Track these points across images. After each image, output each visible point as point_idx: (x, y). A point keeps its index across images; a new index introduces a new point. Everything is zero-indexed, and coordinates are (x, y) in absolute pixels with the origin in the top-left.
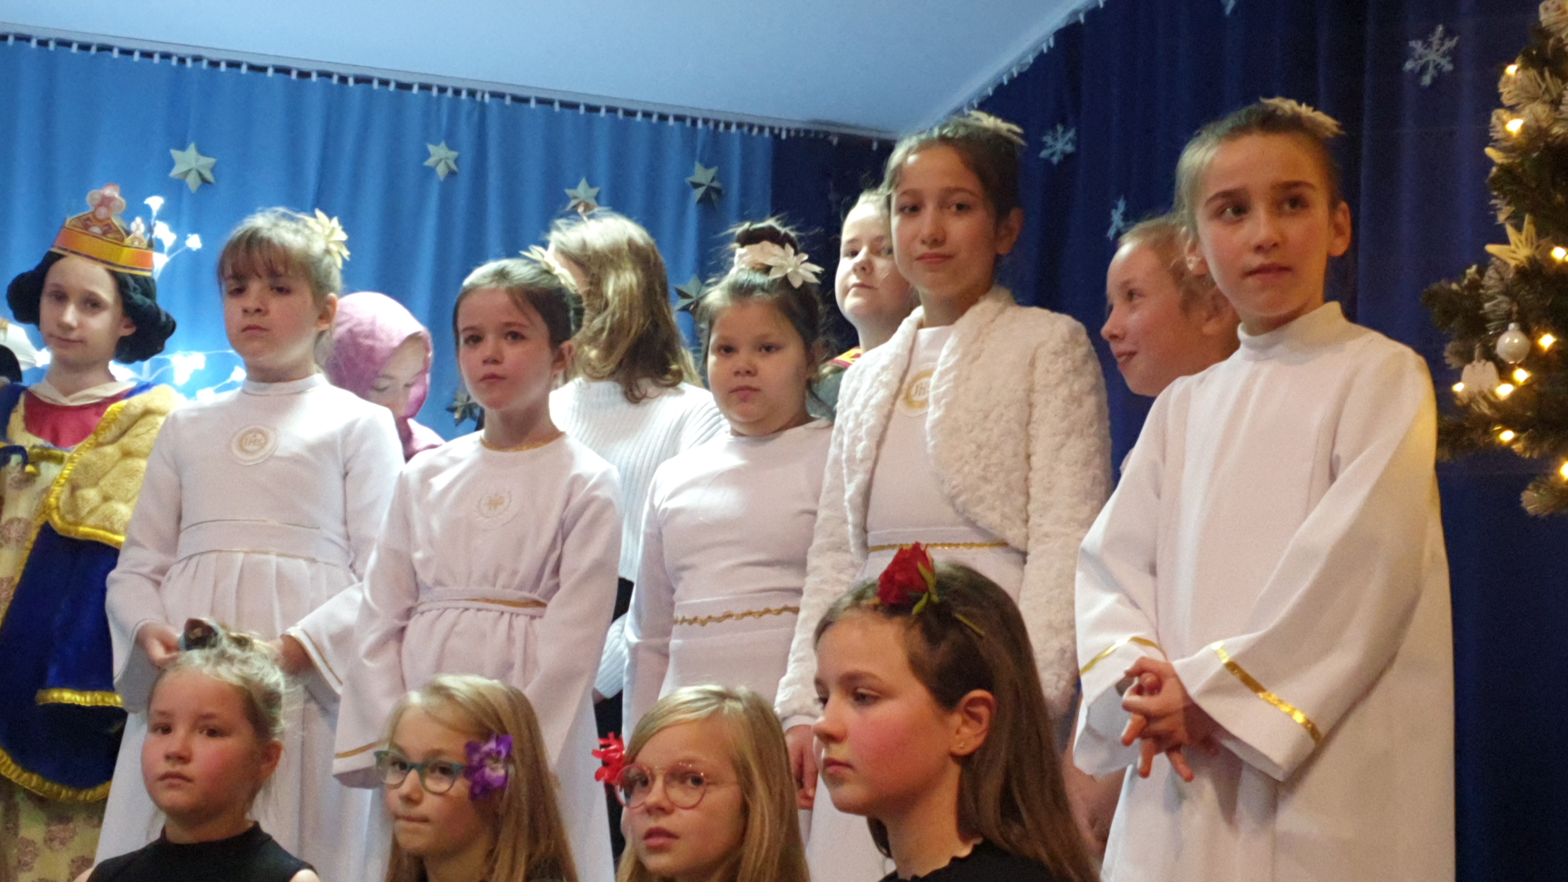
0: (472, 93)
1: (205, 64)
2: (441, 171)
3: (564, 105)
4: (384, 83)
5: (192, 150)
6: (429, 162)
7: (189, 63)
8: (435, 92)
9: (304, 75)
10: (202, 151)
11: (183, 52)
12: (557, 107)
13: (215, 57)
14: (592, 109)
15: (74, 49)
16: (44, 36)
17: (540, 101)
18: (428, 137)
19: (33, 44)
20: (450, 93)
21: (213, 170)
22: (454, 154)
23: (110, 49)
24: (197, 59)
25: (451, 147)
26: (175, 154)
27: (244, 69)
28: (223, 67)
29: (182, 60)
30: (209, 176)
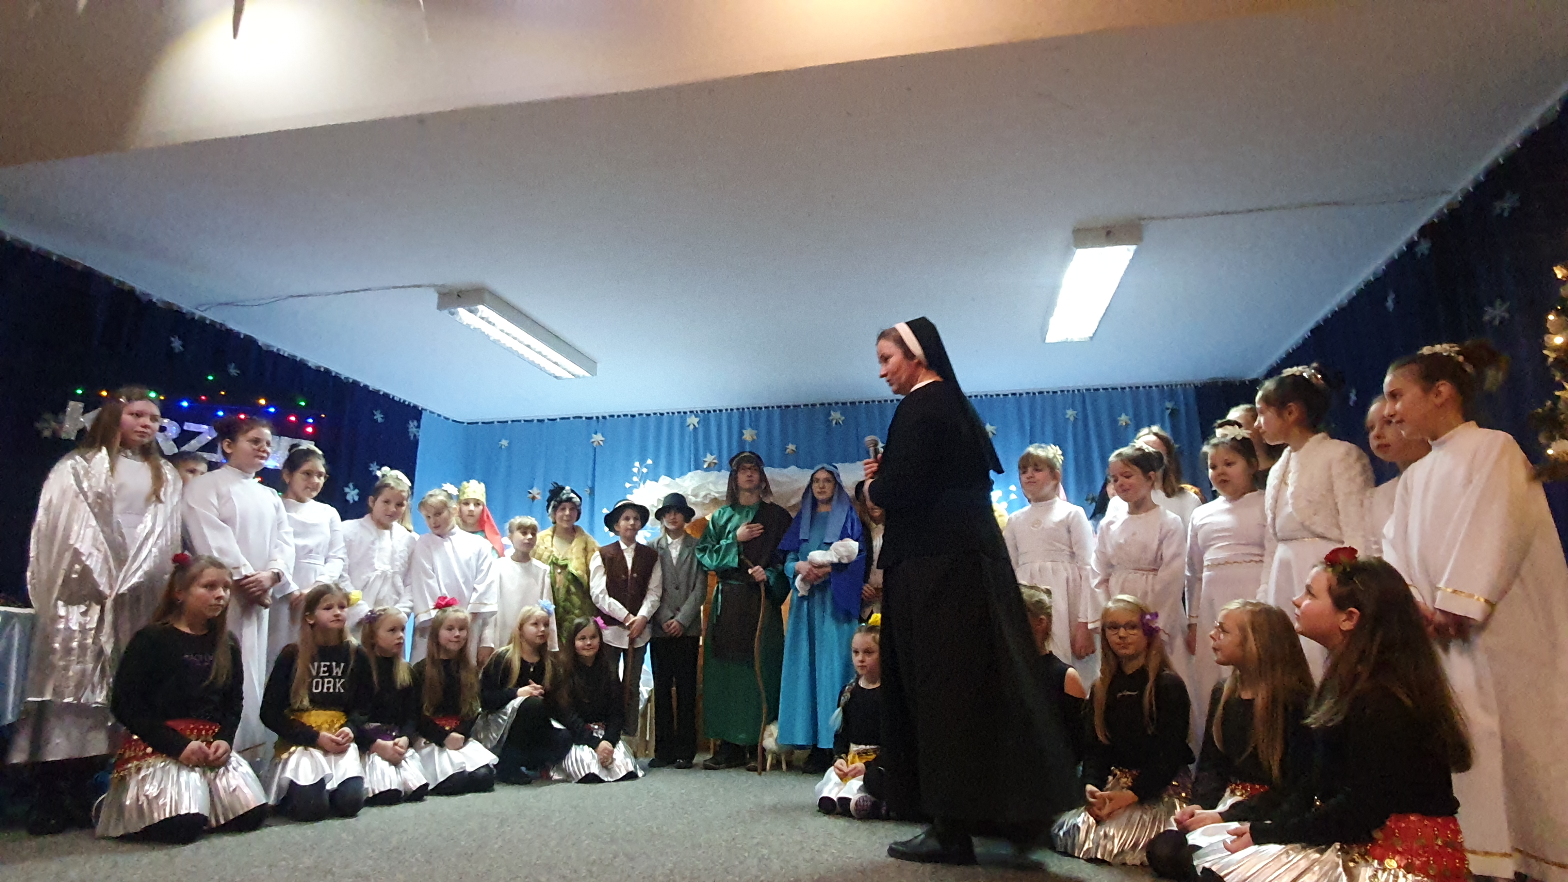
0: (1079, 390)
2: (1072, 419)
3: (1113, 389)
4: (1048, 392)
6: (1067, 416)
7: (984, 397)
8: (1066, 392)
9: (1021, 394)
12: (1110, 390)
14: (1123, 389)
17: (1103, 389)
18: (1065, 408)
20: (1071, 392)
21: (996, 430)
22: (1076, 412)
24: (986, 395)
25: (1074, 410)
27: (1002, 396)
28: (995, 396)
29: (982, 396)
30: (995, 432)
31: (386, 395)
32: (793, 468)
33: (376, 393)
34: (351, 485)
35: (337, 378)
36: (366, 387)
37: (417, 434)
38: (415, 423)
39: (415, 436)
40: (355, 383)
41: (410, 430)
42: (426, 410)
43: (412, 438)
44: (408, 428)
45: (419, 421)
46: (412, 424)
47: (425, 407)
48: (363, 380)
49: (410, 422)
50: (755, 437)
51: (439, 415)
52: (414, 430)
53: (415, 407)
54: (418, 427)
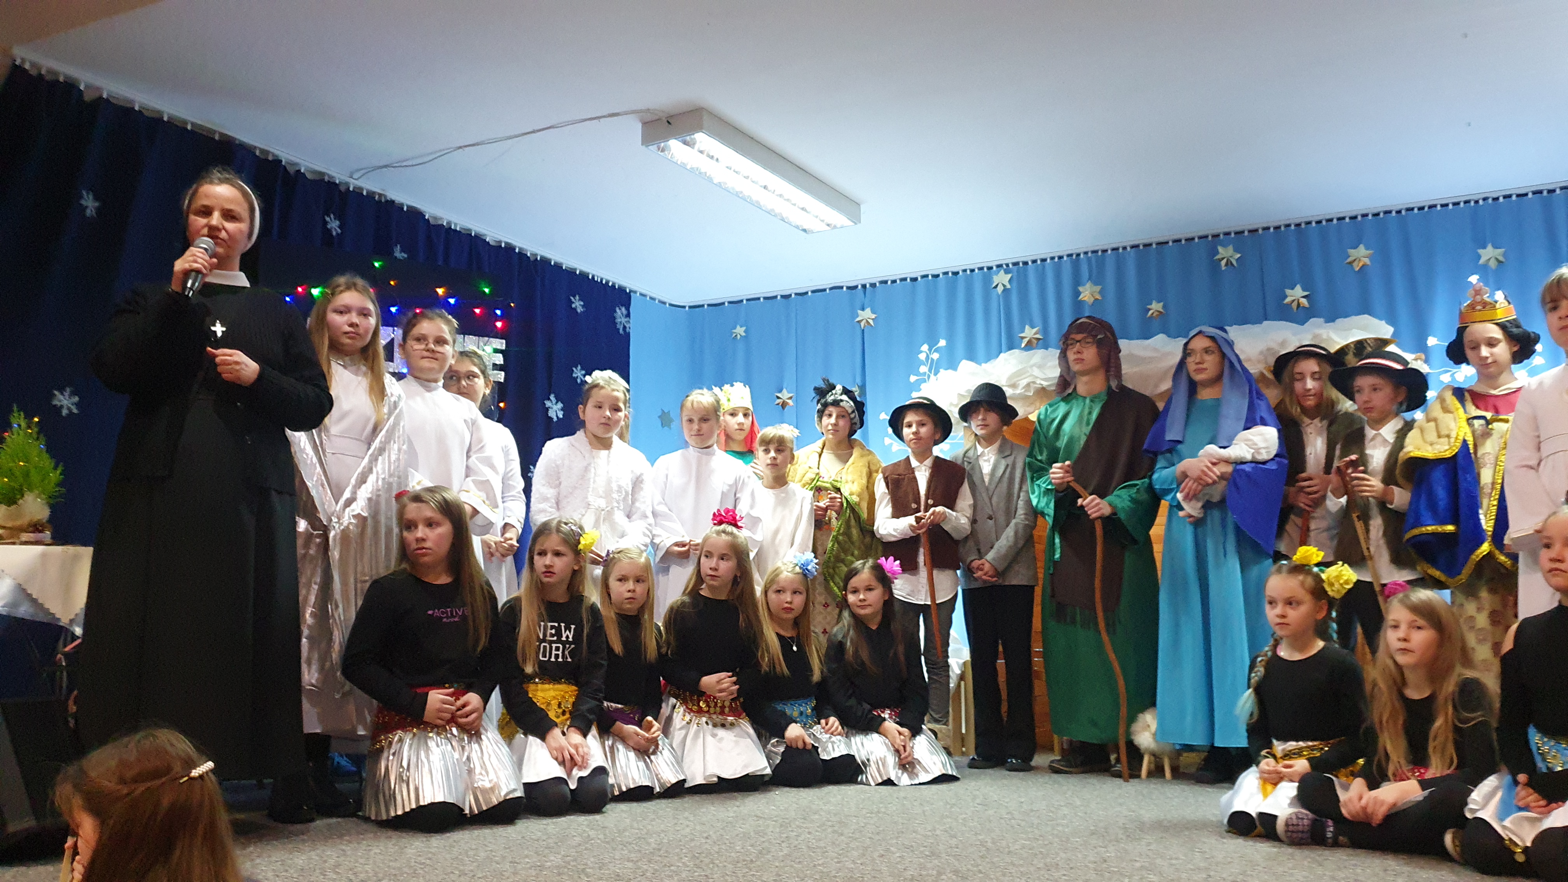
1: (1490, 201)
5: (1490, 247)
7: (1481, 202)
9: (1551, 191)
10: (1496, 247)
11: (1476, 198)
13: (1495, 196)
15: (1416, 210)
16: (1398, 208)
19: (1394, 213)
21: (1504, 255)
23: (1435, 206)
24: (1485, 199)
26: (1481, 251)
27: (1514, 198)
28: (1501, 199)
29: (1477, 202)
30: (1501, 258)
31: (584, 276)
32: (1161, 337)
33: (571, 273)
34: (552, 397)
35: (522, 255)
36: (558, 266)
37: (627, 326)
38: (623, 309)
39: (625, 327)
40: (545, 261)
41: (618, 320)
42: (635, 292)
43: (621, 331)
44: (615, 318)
45: (628, 307)
46: (620, 312)
47: (634, 288)
48: (555, 256)
49: (618, 310)
50: (1098, 297)
51: (652, 298)
52: (624, 320)
53: (622, 290)
54: (628, 315)
